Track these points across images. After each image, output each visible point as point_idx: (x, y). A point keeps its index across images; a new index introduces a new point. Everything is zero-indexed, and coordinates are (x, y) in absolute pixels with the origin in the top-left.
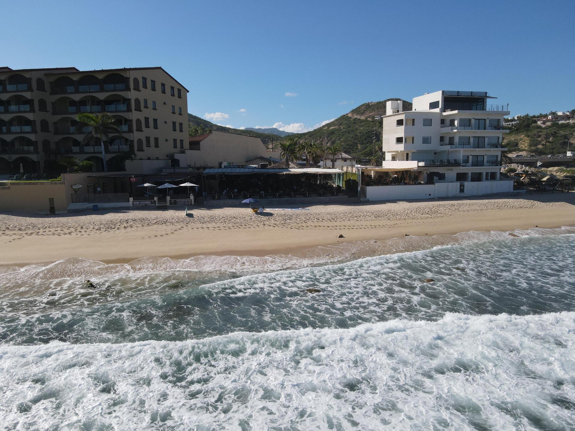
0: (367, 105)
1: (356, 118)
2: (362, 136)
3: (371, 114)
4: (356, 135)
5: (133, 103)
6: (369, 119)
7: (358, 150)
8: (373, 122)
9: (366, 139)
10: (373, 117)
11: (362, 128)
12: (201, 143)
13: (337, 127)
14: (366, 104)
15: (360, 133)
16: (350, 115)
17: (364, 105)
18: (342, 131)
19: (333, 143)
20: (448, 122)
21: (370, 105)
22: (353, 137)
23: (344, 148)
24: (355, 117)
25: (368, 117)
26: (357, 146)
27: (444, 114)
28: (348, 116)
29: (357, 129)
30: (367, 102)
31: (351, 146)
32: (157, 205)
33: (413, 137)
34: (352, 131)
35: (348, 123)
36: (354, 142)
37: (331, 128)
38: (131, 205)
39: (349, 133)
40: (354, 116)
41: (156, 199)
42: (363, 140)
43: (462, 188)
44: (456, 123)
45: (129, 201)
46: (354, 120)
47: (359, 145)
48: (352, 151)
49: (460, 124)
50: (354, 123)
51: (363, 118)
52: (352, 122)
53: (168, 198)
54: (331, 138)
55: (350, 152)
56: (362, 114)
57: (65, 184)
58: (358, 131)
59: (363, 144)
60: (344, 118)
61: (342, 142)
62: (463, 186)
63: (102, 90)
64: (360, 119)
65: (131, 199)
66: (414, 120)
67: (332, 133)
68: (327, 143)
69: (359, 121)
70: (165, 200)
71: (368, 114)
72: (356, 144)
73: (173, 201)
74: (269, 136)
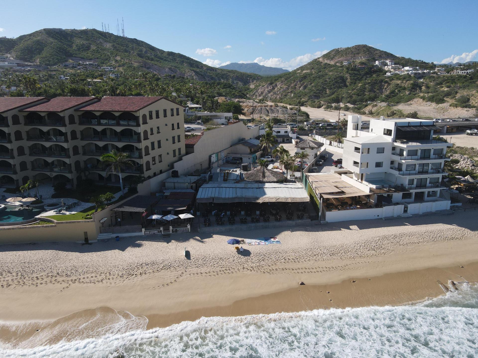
0: (337, 51)
1: (326, 63)
2: (330, 81)
3: (340, 59)
4: (326, 81)
5: (142, 135)
6: (337, 64)
7: (326, 95)
8: (341, 67)
9: (334, 85)
10: (342, 63)
11: (331, 73)
12: (195, 146)
13: (309, 71)
14: (335, 49)
15: (329, 78)
16: (321, 60)
17: (333, 50)
18: (313, 76)
19: (305, 87)
20: (398, 151)
21: (340, 50)
22: (322, 83)
23: (315, 93)
24: (326, 61)
25: (337, 62)
26: (326, 91)
27: (396, 144)
28: (319, 61)
29: (326, 74)
30: (337, 48)
31: (320, 91)
32: (162, 233)
33: (368, 163)
34: (323, 76)
35: (319, 68)
36: (323, 87)
37: (304, 72)
38: (144, 235)
39: (319, 77)
40: (324, 61)
41: (162, 229)
42: (331, 86)
43: (406, 209)
44: (405, 153)
45: (141, 231)
46: (324, 65)
47: (327, 90)
48: (321, 96)
49: (408, 155)
50: (325, 68)
51: (332, 63)
52: (323, 67)
53: (171, 228)
54: (304, 83)
55: (320, 96)
56: (332, 59)
57: (95, 221)
58: (327, 77)
59: (331, 89)
60: (316, 62)
61: (313, 87)
62: (407, 208)
63: (118, 124)
64: (329, 64)
65: (143, 230)
66: (369, 149)
67: (305, 77)
68: (300, 87)
69: (329, 66)
70: (168, 229)
71: (337, 59)
72: (325, 88)
73: (174, 229)
74: (251, 75)
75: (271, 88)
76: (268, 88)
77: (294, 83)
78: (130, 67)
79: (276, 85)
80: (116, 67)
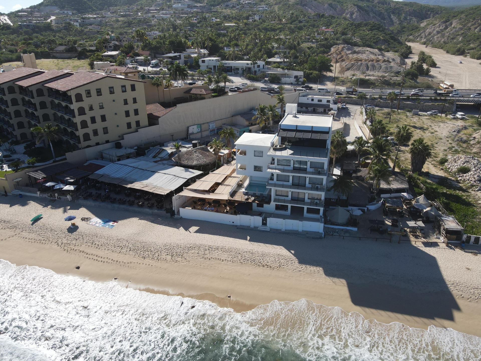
5: (76, 111)
12: (159, 119)
32: (51, 198)
33: (246, 165)
38: (39, 196)
45: (37, 194)
49: (279, 164)
53: (56, 195)
57: (7, 180)
62: (266, 221)
65: (39, 193)
68: (476, 28)
73: (59, 197)
75: (443, 28)
76: (439, 27)
77: (472, 21)
78: (286, 4)
79: (451, 24)
80: (272, 5)
